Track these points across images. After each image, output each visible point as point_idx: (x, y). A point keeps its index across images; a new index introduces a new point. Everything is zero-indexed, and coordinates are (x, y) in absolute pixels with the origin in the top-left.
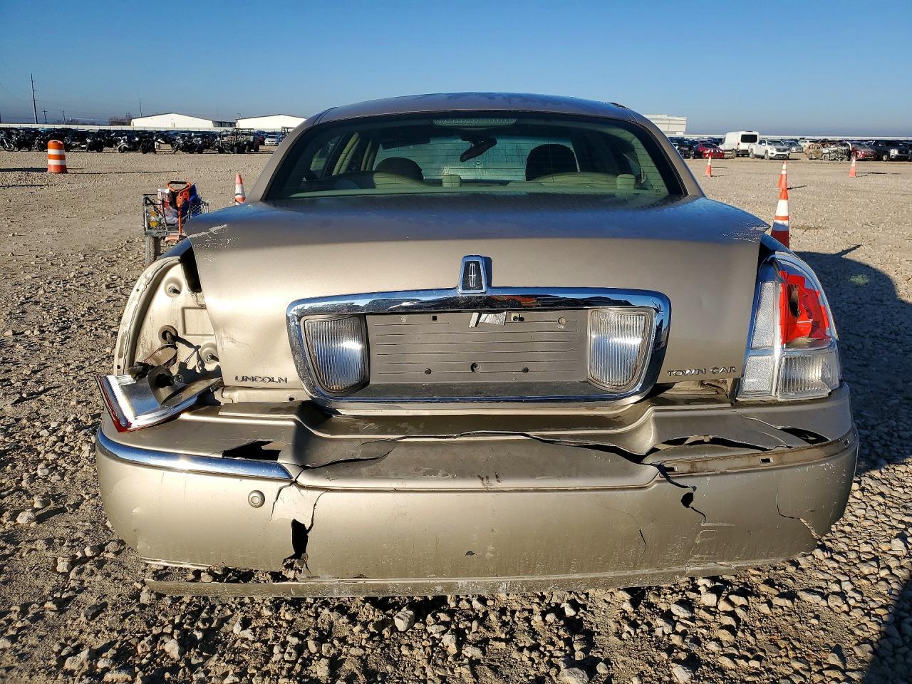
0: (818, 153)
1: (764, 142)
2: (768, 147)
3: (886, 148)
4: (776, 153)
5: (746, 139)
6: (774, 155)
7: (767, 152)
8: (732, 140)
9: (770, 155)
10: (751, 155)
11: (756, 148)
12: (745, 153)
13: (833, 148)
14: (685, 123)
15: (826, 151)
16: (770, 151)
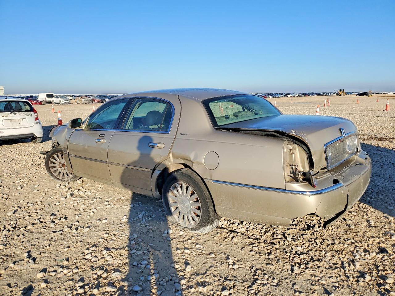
0: (80, 101)
1: (58, 97)
2: (60, 99)
3: (104, 98)
4: (64, 101)
5: (48, 96)
6: (64, 102)
7: (60, 101)
8: (42, 97)
9: (62, 102)
10: (53, 103)
11: (54, 100)
12: (50, 102)
13: (86, 99)
14: (3, 89)
15: (83, 100)
16: (62, 101)
